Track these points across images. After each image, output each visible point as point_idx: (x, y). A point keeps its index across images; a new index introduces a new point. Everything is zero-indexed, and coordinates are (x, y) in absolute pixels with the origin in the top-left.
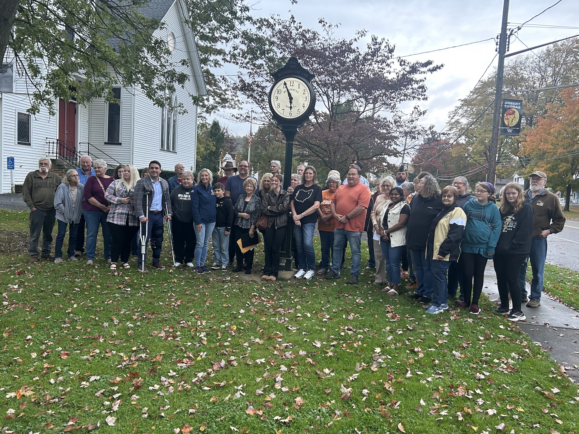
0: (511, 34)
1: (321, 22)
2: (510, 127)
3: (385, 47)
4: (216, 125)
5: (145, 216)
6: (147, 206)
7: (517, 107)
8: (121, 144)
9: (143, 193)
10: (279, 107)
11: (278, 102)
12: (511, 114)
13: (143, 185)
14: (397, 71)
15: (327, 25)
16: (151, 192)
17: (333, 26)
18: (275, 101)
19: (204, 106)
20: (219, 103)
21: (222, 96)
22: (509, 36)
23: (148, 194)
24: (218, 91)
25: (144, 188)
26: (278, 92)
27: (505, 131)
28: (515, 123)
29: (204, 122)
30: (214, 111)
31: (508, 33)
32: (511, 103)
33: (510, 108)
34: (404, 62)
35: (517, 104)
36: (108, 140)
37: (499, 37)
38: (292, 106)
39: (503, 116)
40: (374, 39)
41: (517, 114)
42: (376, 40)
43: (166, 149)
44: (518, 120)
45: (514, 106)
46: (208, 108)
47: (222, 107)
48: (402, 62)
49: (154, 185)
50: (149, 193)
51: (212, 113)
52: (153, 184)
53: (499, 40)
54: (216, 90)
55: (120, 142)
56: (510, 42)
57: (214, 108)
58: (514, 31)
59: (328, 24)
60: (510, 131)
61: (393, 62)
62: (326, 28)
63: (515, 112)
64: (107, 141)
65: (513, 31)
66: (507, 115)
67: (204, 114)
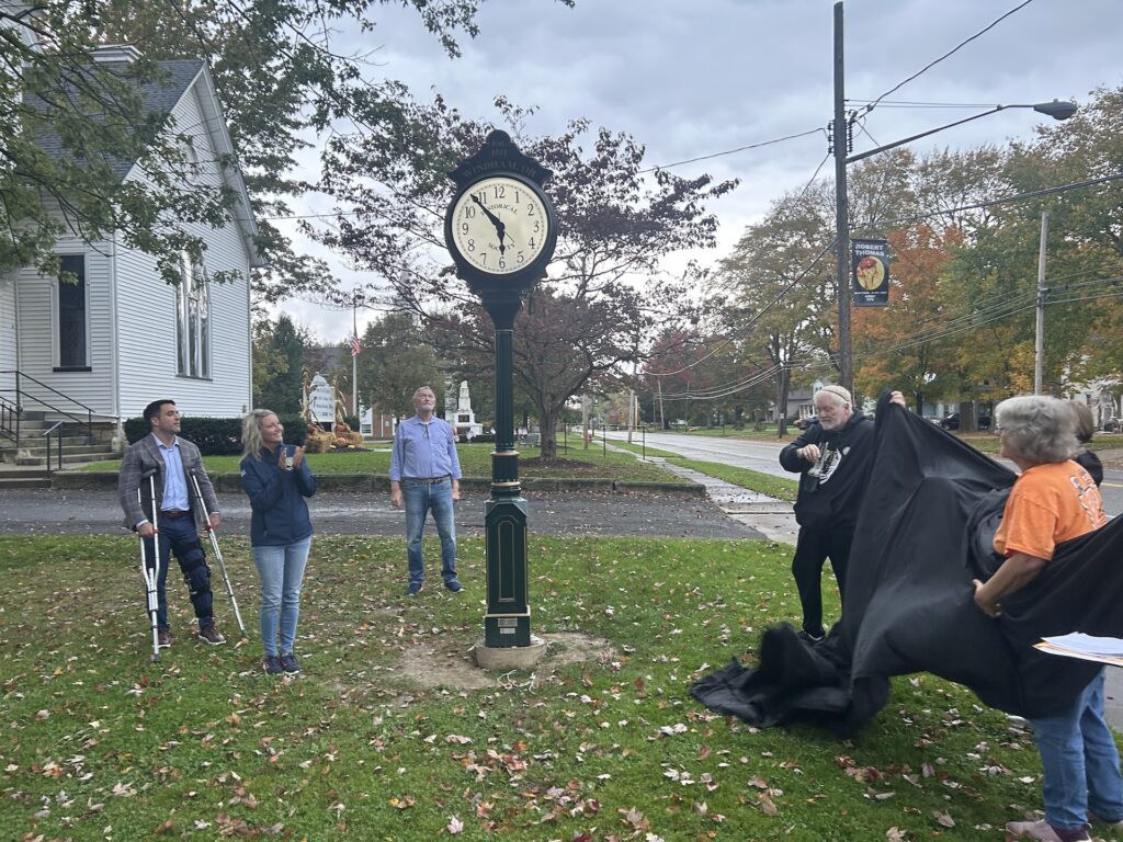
0: (852, 121)
1: (499, 104)
2: (870, 291)
3: (627, 150)
4: (285, 325)
5: (151, 521)
6: (154, 502)
7: (877, 253)
8: (89, 369)
9: (139, 473)
10: (471, 248)
11: (469, 236)
12: (868, 267)
13: (138, 456)
14: (652, 196)
15: (512, 110)
16: (158, 467)
17: (524, 112)
18: (462, 236)
19: (261, 289)
20: (291, 282)
21: (297, 270)
22: (851, 123)
23: (154, 474)
24: (288, 261)
25: (142, 463)
26: (468, 213)
27: (863, 299)
28: (877, 283)
29: (264, 319)
30: (282, 296)
31: (848, 117)
32: (867, 247)
33: (865, 256)
34: (666, 176)
35: (876, 247)
36: (62, 363)
37: (832, 127)
38: (504, 244)
39: (855, 272)
40: (605, 135)
41: (880, 266)
42: (607, 136)
43: (189, 374)
44: (882, 278)
45: (872, 251)
46: (269, 293)
47: (299, 289)
48: (661, 177)
49: (164, 453)
50: (154, 471)
51: (279, 302)
52: (162, 451)
53: (832, 132)
54: (284, 259)
55: (88, 365)
56: (854, 135)
57: (281, 291)
58: (858, 115)
59: (515, 108)
60: (870, 298)
61: (643, 180)
62: (511, 116)
63: (875, 262)
64: (58, 365)
65: (856, 113)
66: (862, 269)
67: (263, 304)
